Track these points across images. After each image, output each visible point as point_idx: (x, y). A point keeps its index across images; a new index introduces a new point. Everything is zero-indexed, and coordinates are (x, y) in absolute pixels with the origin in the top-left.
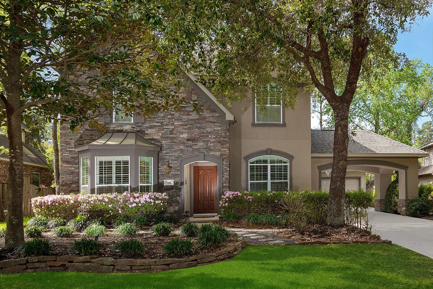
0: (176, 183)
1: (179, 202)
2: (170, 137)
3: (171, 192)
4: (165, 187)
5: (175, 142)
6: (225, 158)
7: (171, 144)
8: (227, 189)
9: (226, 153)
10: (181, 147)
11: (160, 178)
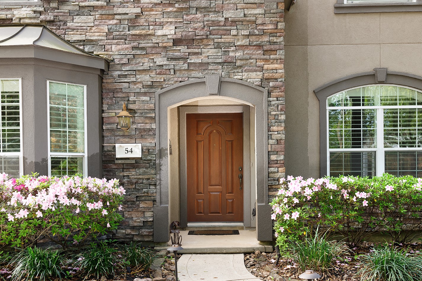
0: (146, 151)
1: (154, 201)
2: (129, 35)
3: (133, 174)
4: (120, 162)
5: (143, 49)
6: (275, 87)
7: (133, 52)
8: (280, 169)
9: (276, 76)
10: (160, 60)
11: (105, 139)
